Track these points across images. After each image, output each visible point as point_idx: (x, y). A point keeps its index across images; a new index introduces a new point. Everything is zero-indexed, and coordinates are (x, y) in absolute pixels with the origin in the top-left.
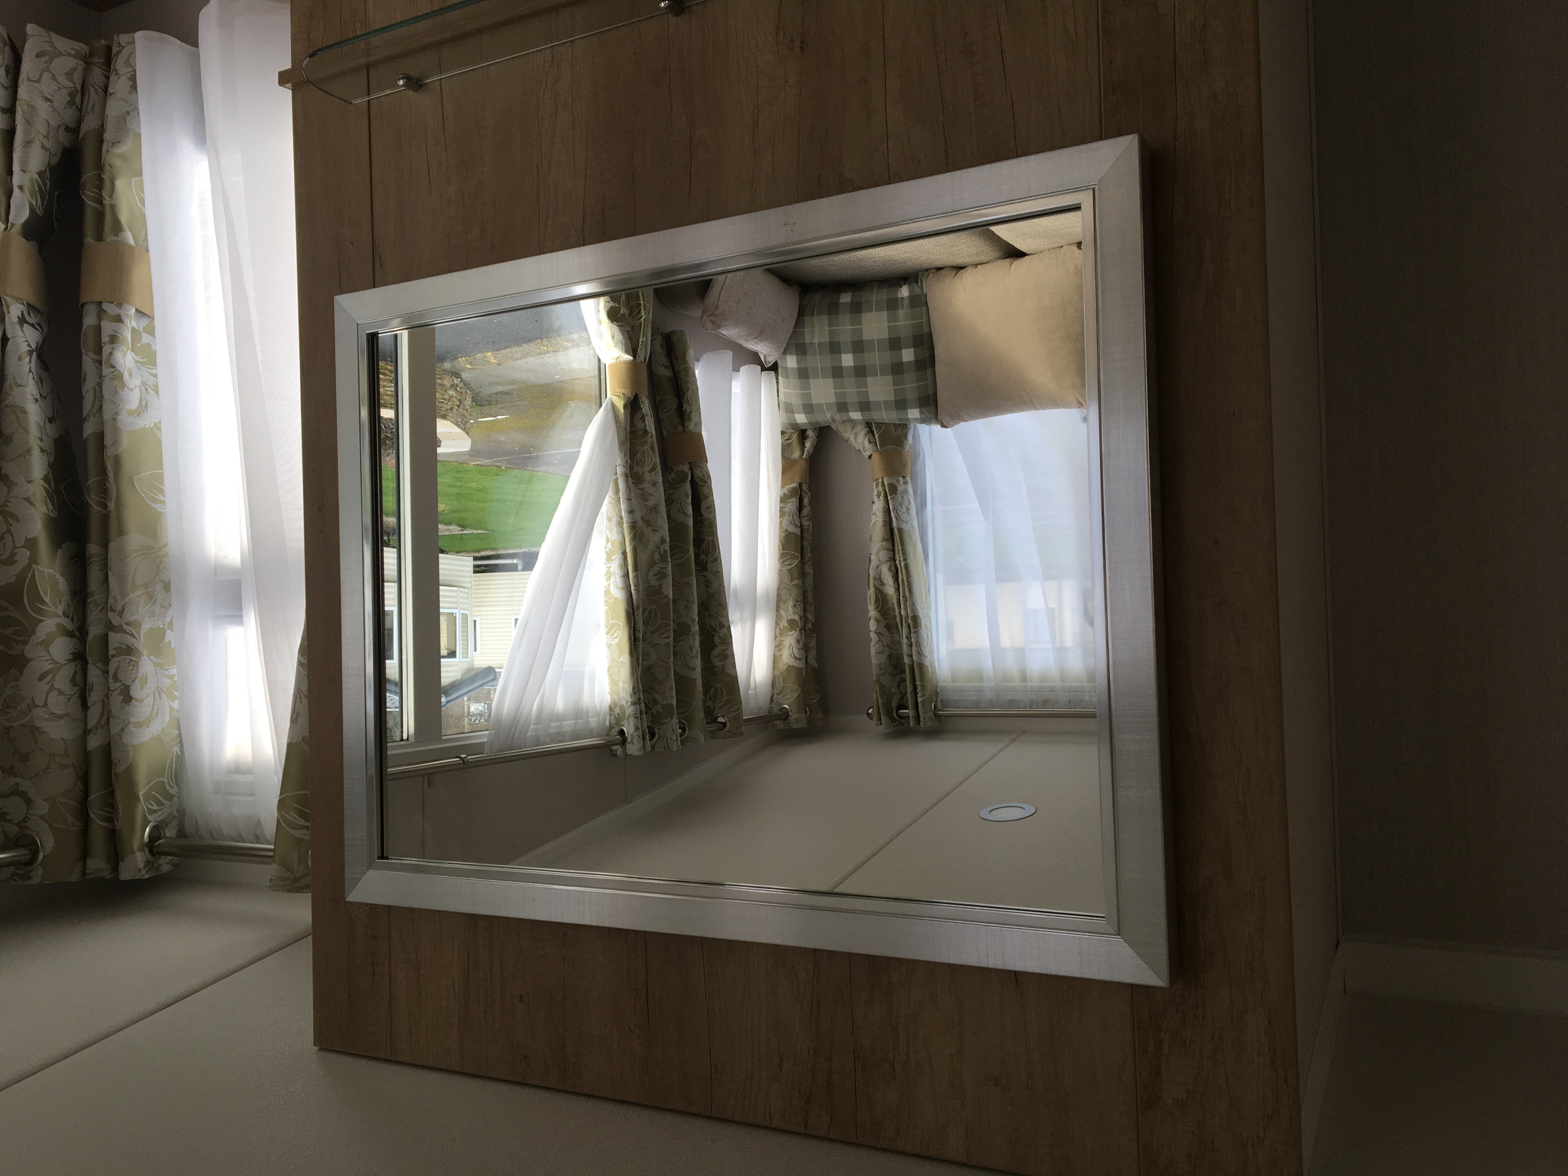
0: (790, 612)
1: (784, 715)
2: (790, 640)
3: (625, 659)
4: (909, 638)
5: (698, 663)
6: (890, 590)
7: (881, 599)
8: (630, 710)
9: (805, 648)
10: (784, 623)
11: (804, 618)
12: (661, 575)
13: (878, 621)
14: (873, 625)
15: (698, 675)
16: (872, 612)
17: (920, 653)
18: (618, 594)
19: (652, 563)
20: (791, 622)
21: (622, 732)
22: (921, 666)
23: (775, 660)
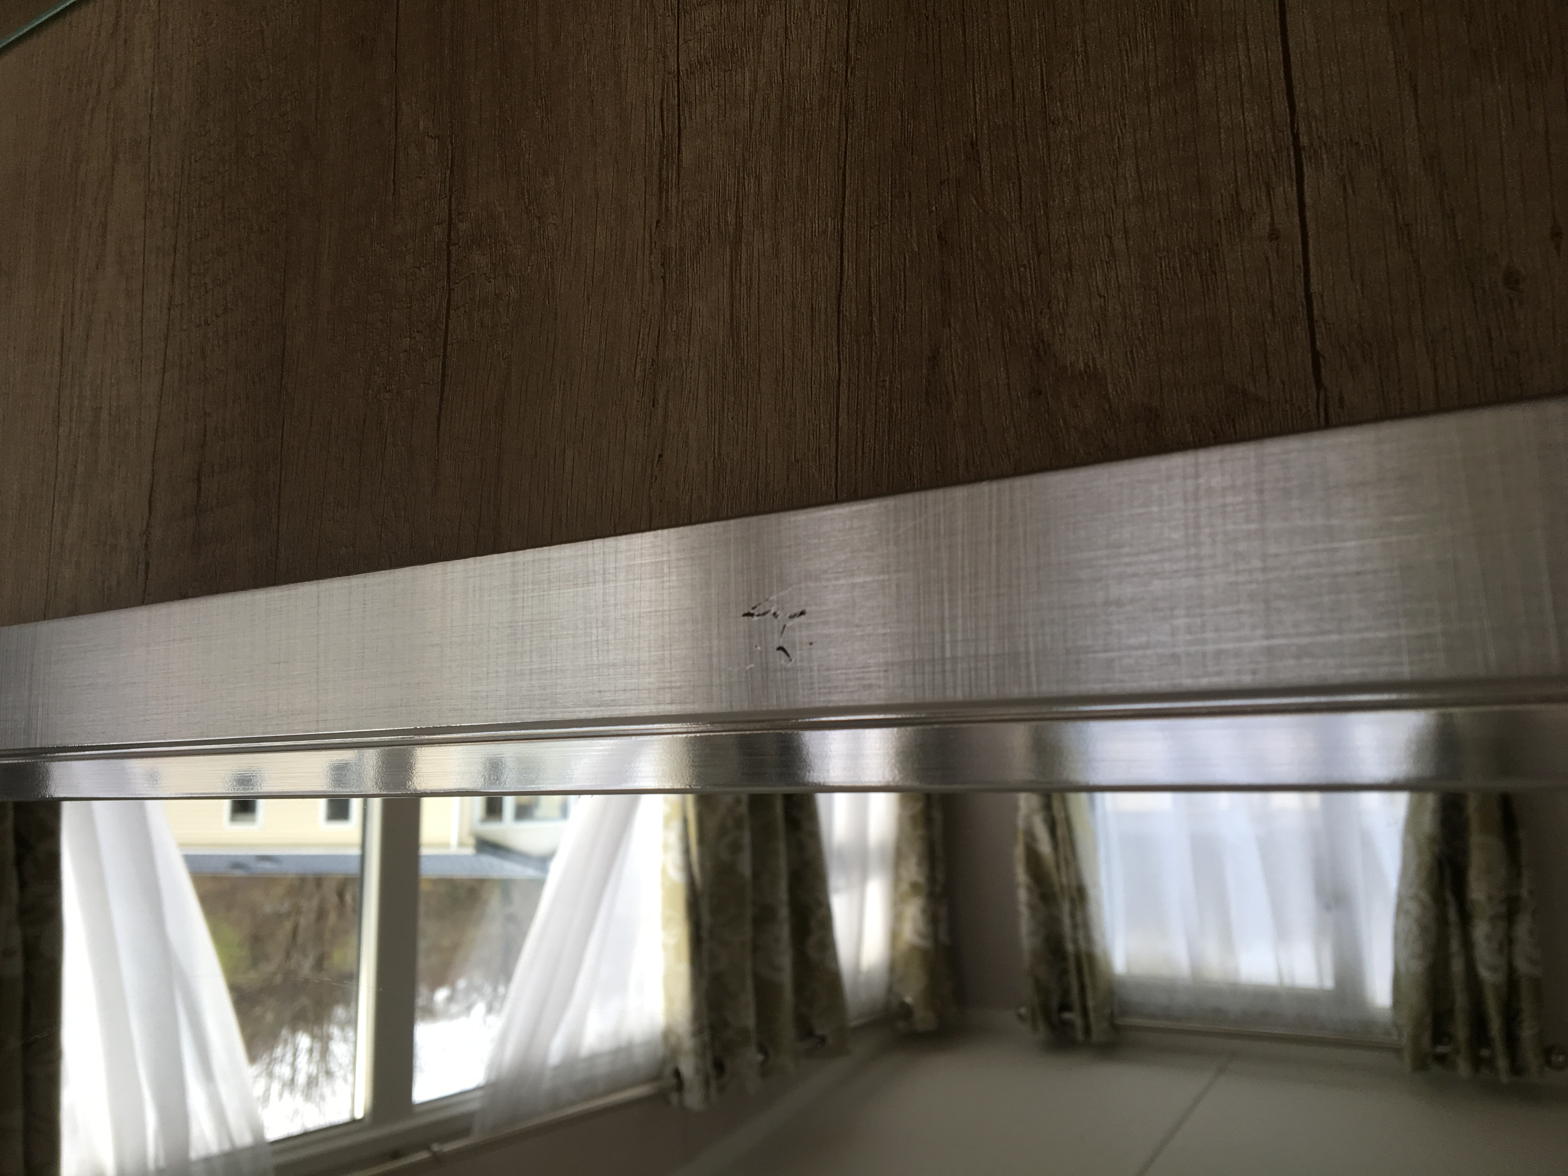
0: (913, 872)
1: (906, 1012)
2: (913, 910)
3: (682, 969)
4: (1073, 916)
5: (785, 960)
6: (1045, 847)
7: (1033, 859)
8: (688, 1043)
9: (932, 918)
10: (905, 887)
11: (931, 879)
12: (735, 848)
13: (1030, 889)
14: (1023, 895)
15: (786, 978)
16: (1021, 876)
17: (1089, 939)
18: (676, 876)
19: (723, 831)
20: (915, 887)
21: (677, 1074)
22: (1091, 957)
23: (894, 936)
